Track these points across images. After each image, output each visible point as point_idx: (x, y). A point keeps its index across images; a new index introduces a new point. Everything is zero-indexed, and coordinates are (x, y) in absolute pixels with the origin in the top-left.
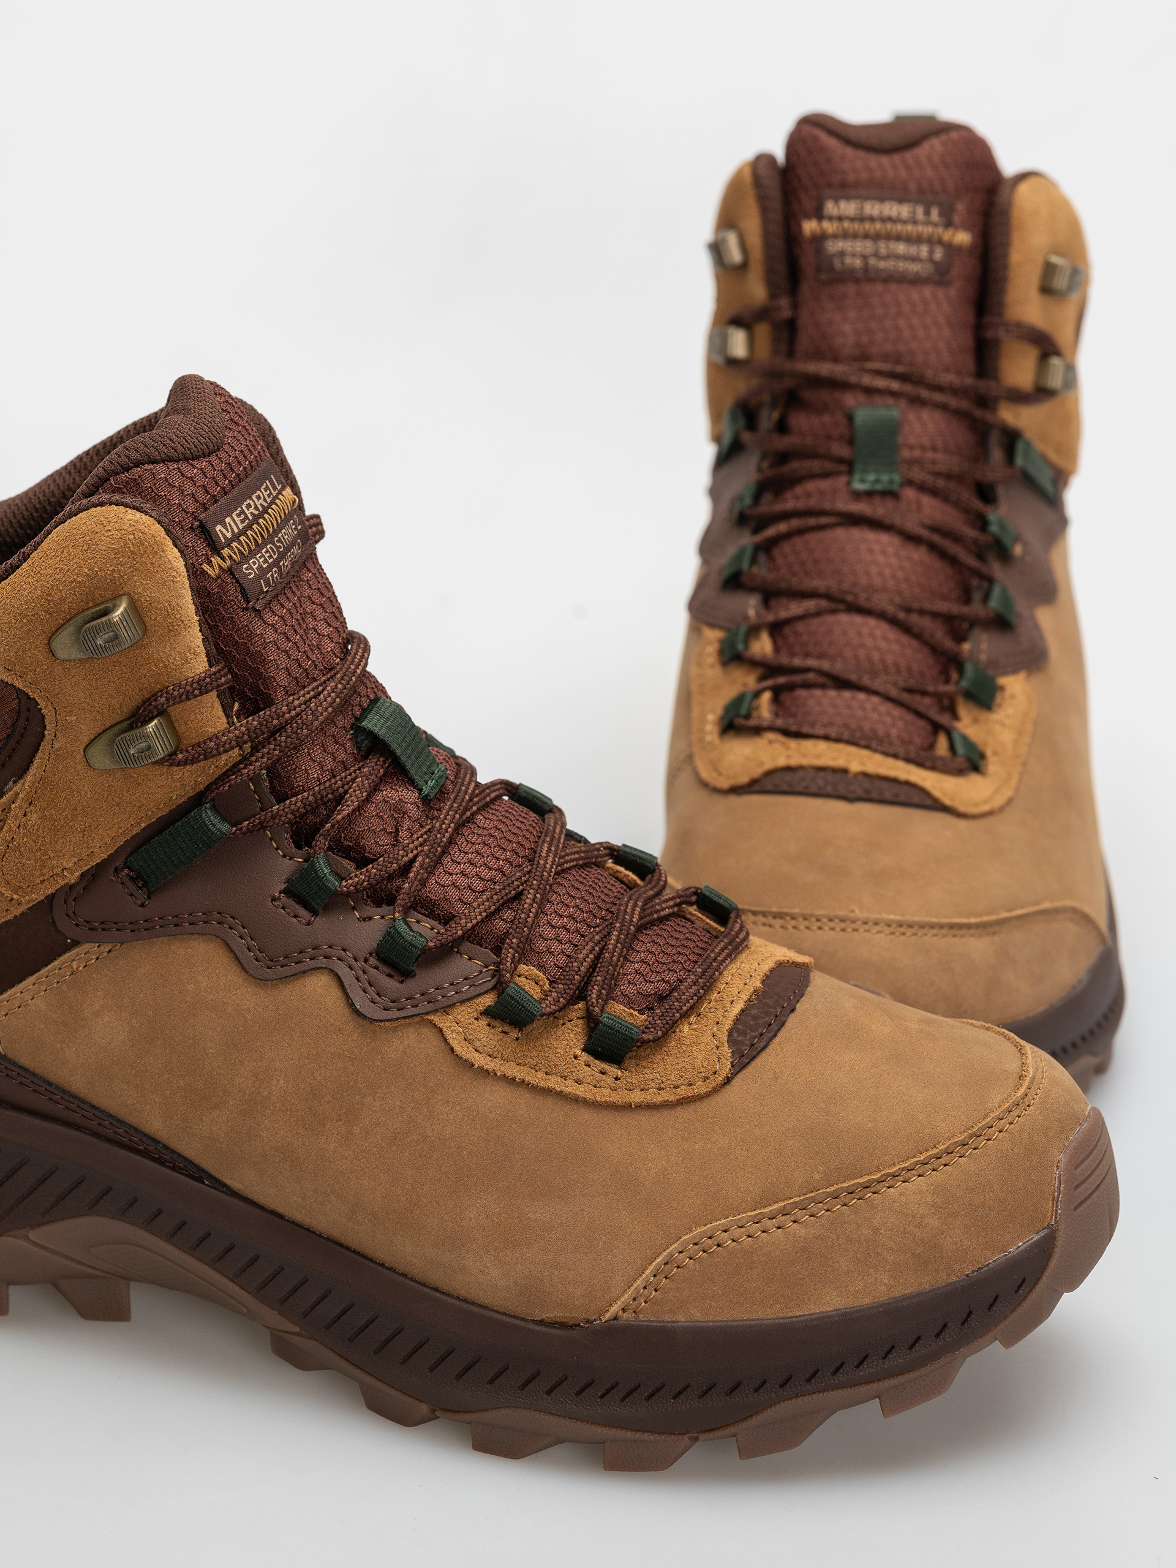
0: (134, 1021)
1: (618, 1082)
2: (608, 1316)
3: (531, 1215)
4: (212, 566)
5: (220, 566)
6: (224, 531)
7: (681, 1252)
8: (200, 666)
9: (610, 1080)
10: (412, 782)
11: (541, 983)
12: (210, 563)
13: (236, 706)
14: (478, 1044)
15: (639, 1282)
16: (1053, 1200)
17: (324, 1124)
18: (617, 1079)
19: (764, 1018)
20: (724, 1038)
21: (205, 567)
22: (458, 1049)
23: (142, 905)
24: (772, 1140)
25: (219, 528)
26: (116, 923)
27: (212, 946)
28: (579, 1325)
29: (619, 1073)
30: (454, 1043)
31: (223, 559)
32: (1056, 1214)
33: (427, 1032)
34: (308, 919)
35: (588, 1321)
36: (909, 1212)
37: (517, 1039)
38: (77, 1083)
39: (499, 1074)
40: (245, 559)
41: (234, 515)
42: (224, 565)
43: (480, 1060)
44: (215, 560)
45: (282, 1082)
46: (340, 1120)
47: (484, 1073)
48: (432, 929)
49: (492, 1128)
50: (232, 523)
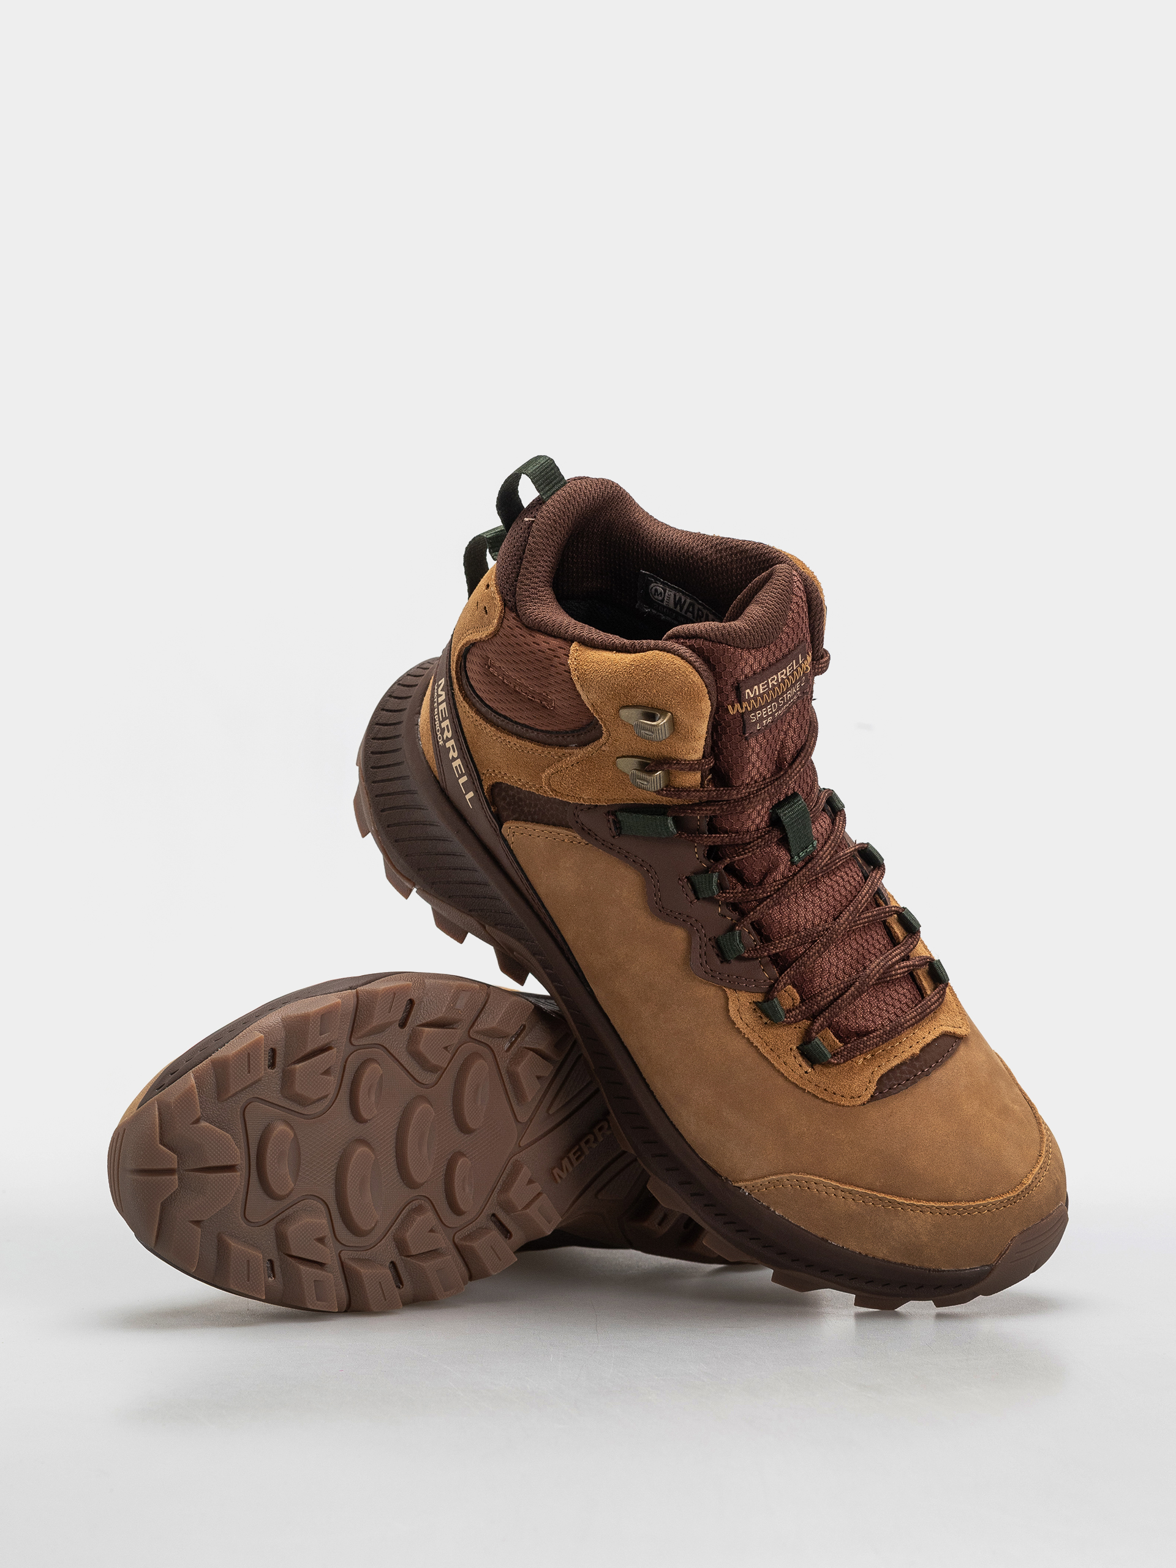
0: (582, 886)
1: (806, 1075)
2: (736, 1185)
3: (725, 1114)
4: (733, 709)
5: (738, 711)
6: (750, 693)
7: (788, 1180)
8: (698, 755)
9: (802, 1072)
10: (789, 851)
11: (795, 1001)
12: (733, 706)
13: (710, 777)
14: (743, 1016)
15: (759, 1181)
16: (1000, 1255)
17: (647, 1002)
18: (806, 1072)
19: (907, 1074)
20: (876, 1079)
21: (730, 707)
22: (731, 1013)
23: (614, 837)
24: (867, 1150)
25: (748, 691)
26: (596, 835)
27: (638, 878)
28: (722, 1177)
29: (810, 1070)
30: (731, 1009)
31: (742, 708)
32: (997, 1262)
33: (720, 993)
34: (692, 899)
35: (726, 1179)
36: (914, 1228)
37: (766, 1023)
38: (541, 891)
39: (746, 1036)
40: (754, 710)
41: (761, 685)
42: (740, 711)
43: (740, 1024)
44: (737, 706)
45: (638, 968)
46: (657, 1006)
47: (738, 1031)
48: (754, 941)
49: (729, 1060)
50: (757, 689)
